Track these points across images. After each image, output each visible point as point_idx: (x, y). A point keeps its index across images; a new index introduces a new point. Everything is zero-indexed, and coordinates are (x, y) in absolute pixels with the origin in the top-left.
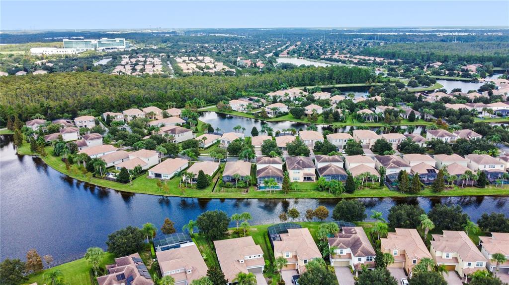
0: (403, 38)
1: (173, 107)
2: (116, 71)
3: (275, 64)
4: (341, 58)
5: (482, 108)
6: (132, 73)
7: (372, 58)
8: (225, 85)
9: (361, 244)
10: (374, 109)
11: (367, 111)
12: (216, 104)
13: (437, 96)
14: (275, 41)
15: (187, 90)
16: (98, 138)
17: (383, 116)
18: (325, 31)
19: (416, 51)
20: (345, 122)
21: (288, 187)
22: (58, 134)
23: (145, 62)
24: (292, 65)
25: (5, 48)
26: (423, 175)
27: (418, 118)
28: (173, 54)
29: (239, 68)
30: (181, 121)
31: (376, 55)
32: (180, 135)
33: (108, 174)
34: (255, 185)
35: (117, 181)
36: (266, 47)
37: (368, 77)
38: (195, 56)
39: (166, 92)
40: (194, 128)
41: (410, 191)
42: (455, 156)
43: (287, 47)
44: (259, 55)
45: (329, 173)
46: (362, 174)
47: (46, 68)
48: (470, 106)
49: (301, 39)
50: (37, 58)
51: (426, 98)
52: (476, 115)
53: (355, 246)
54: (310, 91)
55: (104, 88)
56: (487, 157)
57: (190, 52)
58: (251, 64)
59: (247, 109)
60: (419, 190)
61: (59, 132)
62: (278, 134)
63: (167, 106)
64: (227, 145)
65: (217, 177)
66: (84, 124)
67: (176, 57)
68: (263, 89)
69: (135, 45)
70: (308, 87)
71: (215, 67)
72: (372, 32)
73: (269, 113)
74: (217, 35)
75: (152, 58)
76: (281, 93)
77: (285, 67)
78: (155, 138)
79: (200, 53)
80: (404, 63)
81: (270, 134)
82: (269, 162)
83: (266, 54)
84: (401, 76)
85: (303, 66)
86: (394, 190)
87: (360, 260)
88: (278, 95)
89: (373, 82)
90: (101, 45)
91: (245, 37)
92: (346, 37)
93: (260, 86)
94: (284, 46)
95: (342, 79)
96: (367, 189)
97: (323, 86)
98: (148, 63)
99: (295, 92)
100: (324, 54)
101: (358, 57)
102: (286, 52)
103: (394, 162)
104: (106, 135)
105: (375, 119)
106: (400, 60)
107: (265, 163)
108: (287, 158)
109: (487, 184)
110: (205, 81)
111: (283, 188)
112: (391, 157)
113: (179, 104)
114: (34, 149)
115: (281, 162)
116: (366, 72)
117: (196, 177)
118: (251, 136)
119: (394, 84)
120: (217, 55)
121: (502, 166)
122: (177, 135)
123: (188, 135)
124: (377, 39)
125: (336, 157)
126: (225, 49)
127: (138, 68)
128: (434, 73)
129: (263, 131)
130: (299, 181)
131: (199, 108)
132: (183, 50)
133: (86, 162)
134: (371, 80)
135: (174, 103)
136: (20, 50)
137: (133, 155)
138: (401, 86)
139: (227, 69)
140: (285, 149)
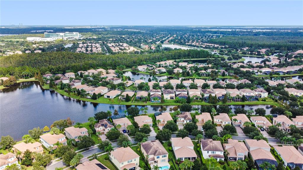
0: (234, 33)
1: (110, 69)
2: (77, 51)
3: (161, 48)
4: (196, 45)
5: (257, 70)
6: (86, 52)
7: (213, 45)
8: (135, 59)
9: (188, 116)
10: (207, 71)
11: (203, 71)
12: (131, 68)
13: (239, 65)
14: (162, 34)
15: (117, 61)
16: (79, 82)
17: (210, 73)
18: (191, 28)
19: (237, 41)
20: (192, 76)
21: (163, 101)
22: (60, 80)
23: (92, 46)
24: (170, 48)
25: (11, 37)
26: (220, 97)
27: (227, 75)
28: (106, 41)
29: (142, 50)
30: (115, 75)
31: (215, 43)
32: (116, 81)
33: (87, 96)
34: (150, 100)
35: (92, 99)
36: (157, 38)
37: (208, 55)
38: (118, 43)
39: (107, 62)
40: (122, 78)
41: (213, 103)
42: (236, 90)
43: (168, 38)
44: (153, 43)
45: (181, 96)
46: (194, 96)
47: (40, 49)
48: (252, 69)
49: (176, 33)
50: (33, 43)
51: (233, 66)
52: (254, 74)
53: (185, 117)
54: (178, 62)
55: (76, 59)
56: (248, 90)
57: (115, 40)
58: (148, 48)
59: (146, 70)
60: (217, 102)
61: (60, 79)
62: (160, 81)
63: (107, 68)
64: (137, 85)
65: (133, 98)
66: (70, 76)
67: (107, 43)
68: (154, 61)
69: (84, 36)
70: (177, 60)
71: (129, 49)
72: (218, 29)
73: (157, 72)
74: (129, 30)
75: (95, 43)
76: (163, 63)
77: (166, 49)
78: (105, 82)
79: (121, 41)
80: (229, 47)
81: (157, 81)
82: (156, 92)
83: (156, 42)
84: (225, 54)
85: (175, 49)
86: (207, 102)
87: (187, 121)
88: (161, 64)
89: (210, 57)
90: (65, 36)
91: (145, 31)
92: (202, 32)
93: (153, 59)
94: (167, 37)
95: (194, 57)
96: (196, 102)
97: (185, 60)
99: (170, 62)
100: (188, 42)
101: (206, 44)
102: (167, 41)
103: (208, 92)
104: (81, 81)
105: (206, 75)
106: (227, 46)
107: (154, 92)
108: (163, 90)
109: (246, 100)
110: (125, 56)
111: (161, 101)
112: (207, 89)
113: (113, 68)
114: (51, 86)
115: (161, 91)
116: (207, 52)
117: (125, 97)
118: (148, 82)
119: (220, 59)
120: (130, 42)
121: (253, 94)
122: (114, 81)
123: (119, 81)
124: (219, 34)
125: (184, 90)
126: (134, 39)
127: (89, 49)
128: (243, 53)
129: (153, 80)
130: (168, 99)
131: (123, 69)
132: (111, 39)
133: (77, 91)
134: (209, 57)
135: (111, 67)
136: (20, 38)
137: (96, 89)
138: (223, 59)
139: (136, 50)
140: (163, 87)
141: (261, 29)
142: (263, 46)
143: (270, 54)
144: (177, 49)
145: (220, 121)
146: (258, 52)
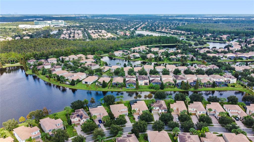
0: (197, 21)
1: (89, 55)
2: (61, 37)
3: (135, 34)
4: (165, 31)
5: (222, 56)
6: (69, 38)
7: (180, 31)
8: (112, 45)
9: (163, 105)
10: (177, 56)
11: (174, 57)
12: (108, 53)
13: (205, 50)
14: (135, 21)
15: (96, 47)
16: (60, 68)
17: (180, 59)
18: (160, 16)
19: (200, 28)
20: (164, 61)
21: (138, 87)
22: (42, 66)
23: (74, 32)
24: (143, 34)
25: (6, 25)
26: (191, 83)
27: (195, 60)
28: (87, 28)
29: (118, 36)
30: (94, 61)
31: (182, 30)
32: (94, 66)
33: (66, 82)
34: (125, 86)
35: (70, 85)
36: (131, 25)
37: (177, 41)
38: (98, 30)
39: (86, 48)
40: (99, 63)
41: (185, 89)
42: (206, 75)
43: (141, 25)
44: (127, 29)
45: (155, 82)
46: (167, 82)
47: (29, 35)
48: (218, 55)
49: (148, 21)
50: (23, 30)
51: (200, 51)
52: (220, 59)
53: (160, 106)
54: (150, 47)
55: (58, 46)
56: (218, 76)
57: (95, 27)
58: (124, 34)
59: (122, 55)
60: (189, 88)
61: (42, 65)
62: (135, 66)
63: (87, 54)
64: (113, 71)
65: (110, 83)
66: (52, 62)
67: (88, 30)
69: (68, 24)
70: (149, 46)
71: (107, 35)
72: (182, 17)
73: (131, 57)
74: (107, 18)
75: (77, 30)
76: (137, 48)
77: (139, 35)
78: (84, 68)
79: (100, 28)
80: (194, 34)
81: (131, 67)
82: (131, 78)
83: (131, 29)
84: (192, 40)
85: (147, 35)
86: (180, 88)
87: (162, 111)
88: (135, 49)
89: (179, 43)
90: (52, 24)
91: (120, 19)
92: (169, 20)
93: (128, 45)
94: (140, 25)
95: (165, 42)
96: (169, 88)
97: (156, 45)
98: (76, 33)
99: (143, 48)
100: (158, 29)
101: (173, 31)
102: (140, 28)
103: (180, 78)
104: (62, 66)
105: (177, 60)
106: (193, 33)
107: (129, 78)
108: (138, 76)
109: (216, 86)
110: (103, 42)
111: (136, 87)
112: (179, 75)
113: (92, 53)
114: (33, 72)
115: (136, 77)
116: (176, 38)
117: (102, 83)
118: (123, 67)
119: (187, 44)
120: (108, 29)
121: (223, 79)
122: (92, 67)
123: (97, 67)
124: (184, 21)
125: (158, 76)
126: (112, 26)
127: (72, 35)
128: (207, 39)
129: (128, 65)
130: (142, 85)
131: (101, 55)
132: (92, 26)
133: (57, 77)
134: (178, 42)
135: (90, 53)
136: (13, 26)
137: (75, 75)
138: (191, 45)
139: (113, 36)
140: (138, 72)
141: (220, 17)
142: (224, 33)
143: (231, 40)
144: (149, 35)
145: (194, 110)
146: (220, 38)
